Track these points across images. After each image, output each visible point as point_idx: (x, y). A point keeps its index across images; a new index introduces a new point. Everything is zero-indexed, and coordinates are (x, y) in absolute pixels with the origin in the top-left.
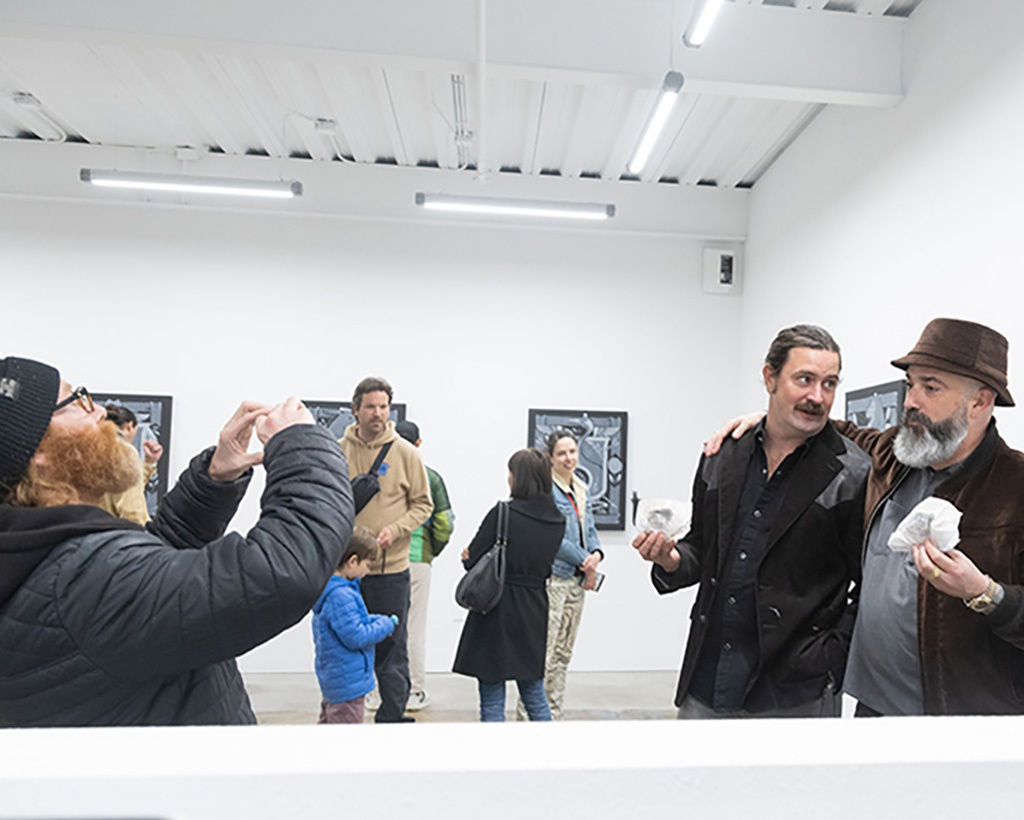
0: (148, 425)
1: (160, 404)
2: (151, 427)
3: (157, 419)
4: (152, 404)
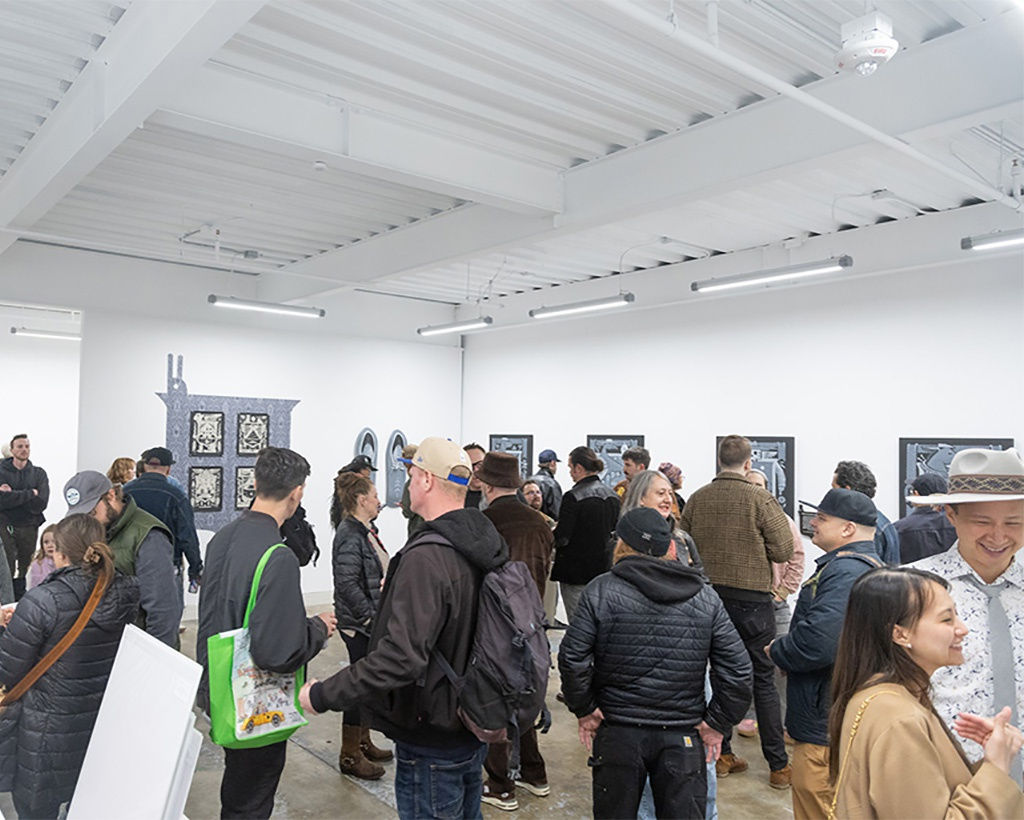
0: (776, 460)
1: (784, 444)
2: (779, 462)
3: (782, 456)
4: (779, 444)
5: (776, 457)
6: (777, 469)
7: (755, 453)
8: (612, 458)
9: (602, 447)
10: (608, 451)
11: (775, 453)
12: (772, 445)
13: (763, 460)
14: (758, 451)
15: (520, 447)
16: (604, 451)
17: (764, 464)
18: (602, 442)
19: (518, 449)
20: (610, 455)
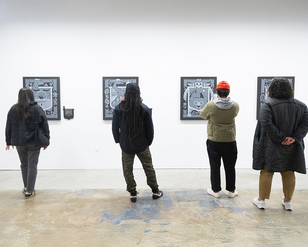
5: (210, 86)
6: (210, 91)
7: (200, 84)
8: (120, 89)
9: (113, 83)
10: (117, 85)
11: (210, 84)
12: (208, 81)
13: (204, 87)
14: (202, 83)
15: (51, 84)
16: (115, 85)
17: (204, 89)
18: (113, 81)
19: (49, 86)
20: (119, 87)
